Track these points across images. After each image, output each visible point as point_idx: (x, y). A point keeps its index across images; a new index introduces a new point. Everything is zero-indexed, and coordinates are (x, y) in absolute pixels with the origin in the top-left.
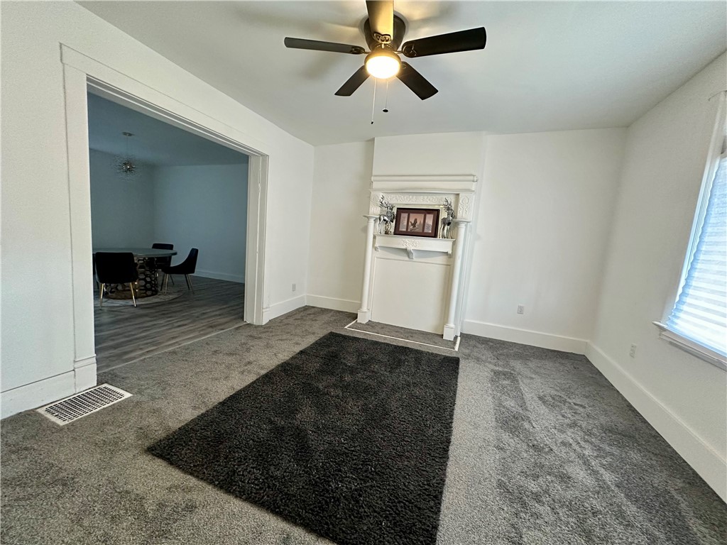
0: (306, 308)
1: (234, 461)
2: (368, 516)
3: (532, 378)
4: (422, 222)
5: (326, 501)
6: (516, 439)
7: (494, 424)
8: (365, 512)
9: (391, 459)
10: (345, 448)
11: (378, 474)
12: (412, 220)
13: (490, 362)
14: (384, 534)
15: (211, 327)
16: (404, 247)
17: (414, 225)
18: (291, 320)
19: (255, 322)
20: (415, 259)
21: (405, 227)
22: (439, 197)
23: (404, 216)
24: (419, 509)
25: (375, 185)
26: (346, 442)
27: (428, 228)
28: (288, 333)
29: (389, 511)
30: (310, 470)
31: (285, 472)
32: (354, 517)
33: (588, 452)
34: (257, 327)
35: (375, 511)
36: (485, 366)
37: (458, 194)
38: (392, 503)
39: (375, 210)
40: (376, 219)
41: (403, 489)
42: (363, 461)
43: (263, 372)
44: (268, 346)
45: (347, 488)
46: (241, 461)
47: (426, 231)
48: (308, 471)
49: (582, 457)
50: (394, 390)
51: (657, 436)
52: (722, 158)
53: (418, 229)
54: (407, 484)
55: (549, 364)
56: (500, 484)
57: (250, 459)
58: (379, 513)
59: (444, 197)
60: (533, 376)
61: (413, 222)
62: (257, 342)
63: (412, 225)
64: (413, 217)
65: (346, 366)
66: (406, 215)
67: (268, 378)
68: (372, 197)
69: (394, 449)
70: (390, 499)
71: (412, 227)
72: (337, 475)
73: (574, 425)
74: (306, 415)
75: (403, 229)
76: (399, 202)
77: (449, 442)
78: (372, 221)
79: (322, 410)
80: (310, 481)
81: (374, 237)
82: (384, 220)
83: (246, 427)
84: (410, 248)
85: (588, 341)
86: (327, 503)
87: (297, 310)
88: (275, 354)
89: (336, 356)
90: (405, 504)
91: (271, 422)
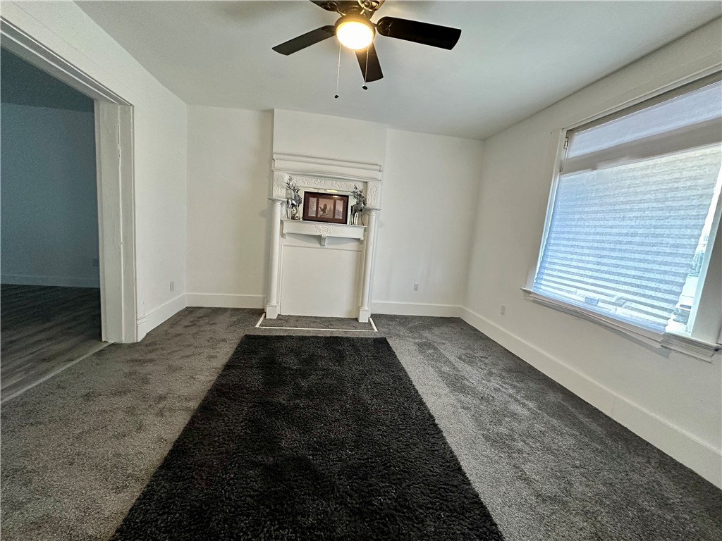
0: (190, 311)
1: (245, 533)
2: (426, 516)
3: (444, 344)
4: (332, 208)
5: (383, 523)
6: (469, 396)
7: (448, 390)
8: (421, 513)
9: (404, 451)
10: (359, 459)
11: (405, 472)
12: (321, 205)
13: (409, 337)
14: (450, 525)
15: (44, 360)
16: (318, 234)
17: (324, 210)
18: (179, 329)
19: (124, 340)
20: (326, 246)
21: (315, 212)
22: (349, 183)
23: (313, 201)
24: (456, 486)
25: (278, 164)
26: (353, 453)
27: (338, 215)
28: (189, 346)
29: (438, 502)
30: (343, 498)
31: (318, 514)
32: (417, 524)
33: (511, 391)
34: (133, 346)
35: (429, 508)
36: (408, 341)
37: (367, 182)
38: (435, 493)
39: (280, 193)
40: (283, 202)
41: (433, 475)
42: (383, 465)
43: (194, 405)
44: (172, 369)
45: (389, 499)
46: (255, 530)
47: (336, 217)
48: (341, 502)
49: (511, 396)
50: (357, 384)
51: (531, 367)
52: (561, 175)
53: (330, 216)
54: (431, 469)
55: (445, 329)
56: (487, 438)
57: (265, 522)
58: (432, 509)
59: (353, 184)
60: (444, 341)
61: (322, 208)
62: (149, 367)
63: (322, 210)
64: (322, 202)
65: (292, 370)
66: (315, 200)
67: (207, 410)
68: (275, 177)
69: (398, 441)
70: (431, 490)
71: (321, 213)
72: (372, 490)
73: (491, 374)
74: (290, 439)
75: (312, 214)
76: (306, 185)
77: (432, 417)
78: (278, 204)
79: (305, 427)
80: (351, 511)
81: (282, 222)
82: (293, 204)
83: (228, 484)
84: (325, 234)
85: (461, 306)
86: (385, 525)
87: (179, 314)
88: (192, 377)
89: (273, 362)
90: (444, 488)
91: (255, 465)
